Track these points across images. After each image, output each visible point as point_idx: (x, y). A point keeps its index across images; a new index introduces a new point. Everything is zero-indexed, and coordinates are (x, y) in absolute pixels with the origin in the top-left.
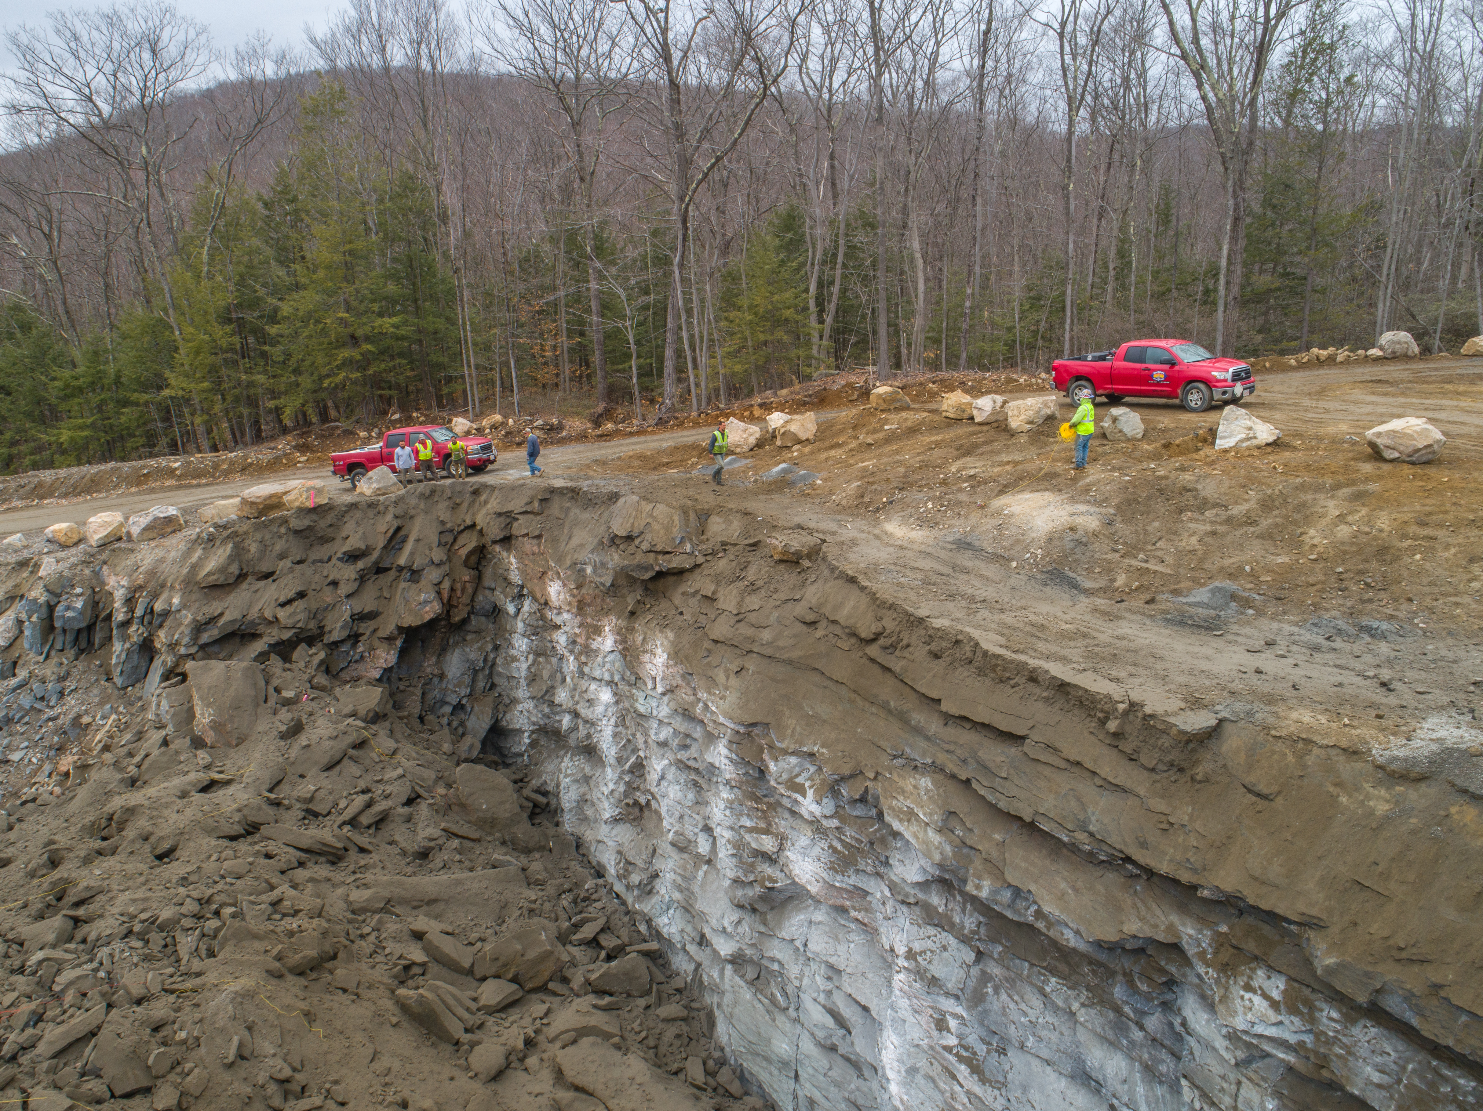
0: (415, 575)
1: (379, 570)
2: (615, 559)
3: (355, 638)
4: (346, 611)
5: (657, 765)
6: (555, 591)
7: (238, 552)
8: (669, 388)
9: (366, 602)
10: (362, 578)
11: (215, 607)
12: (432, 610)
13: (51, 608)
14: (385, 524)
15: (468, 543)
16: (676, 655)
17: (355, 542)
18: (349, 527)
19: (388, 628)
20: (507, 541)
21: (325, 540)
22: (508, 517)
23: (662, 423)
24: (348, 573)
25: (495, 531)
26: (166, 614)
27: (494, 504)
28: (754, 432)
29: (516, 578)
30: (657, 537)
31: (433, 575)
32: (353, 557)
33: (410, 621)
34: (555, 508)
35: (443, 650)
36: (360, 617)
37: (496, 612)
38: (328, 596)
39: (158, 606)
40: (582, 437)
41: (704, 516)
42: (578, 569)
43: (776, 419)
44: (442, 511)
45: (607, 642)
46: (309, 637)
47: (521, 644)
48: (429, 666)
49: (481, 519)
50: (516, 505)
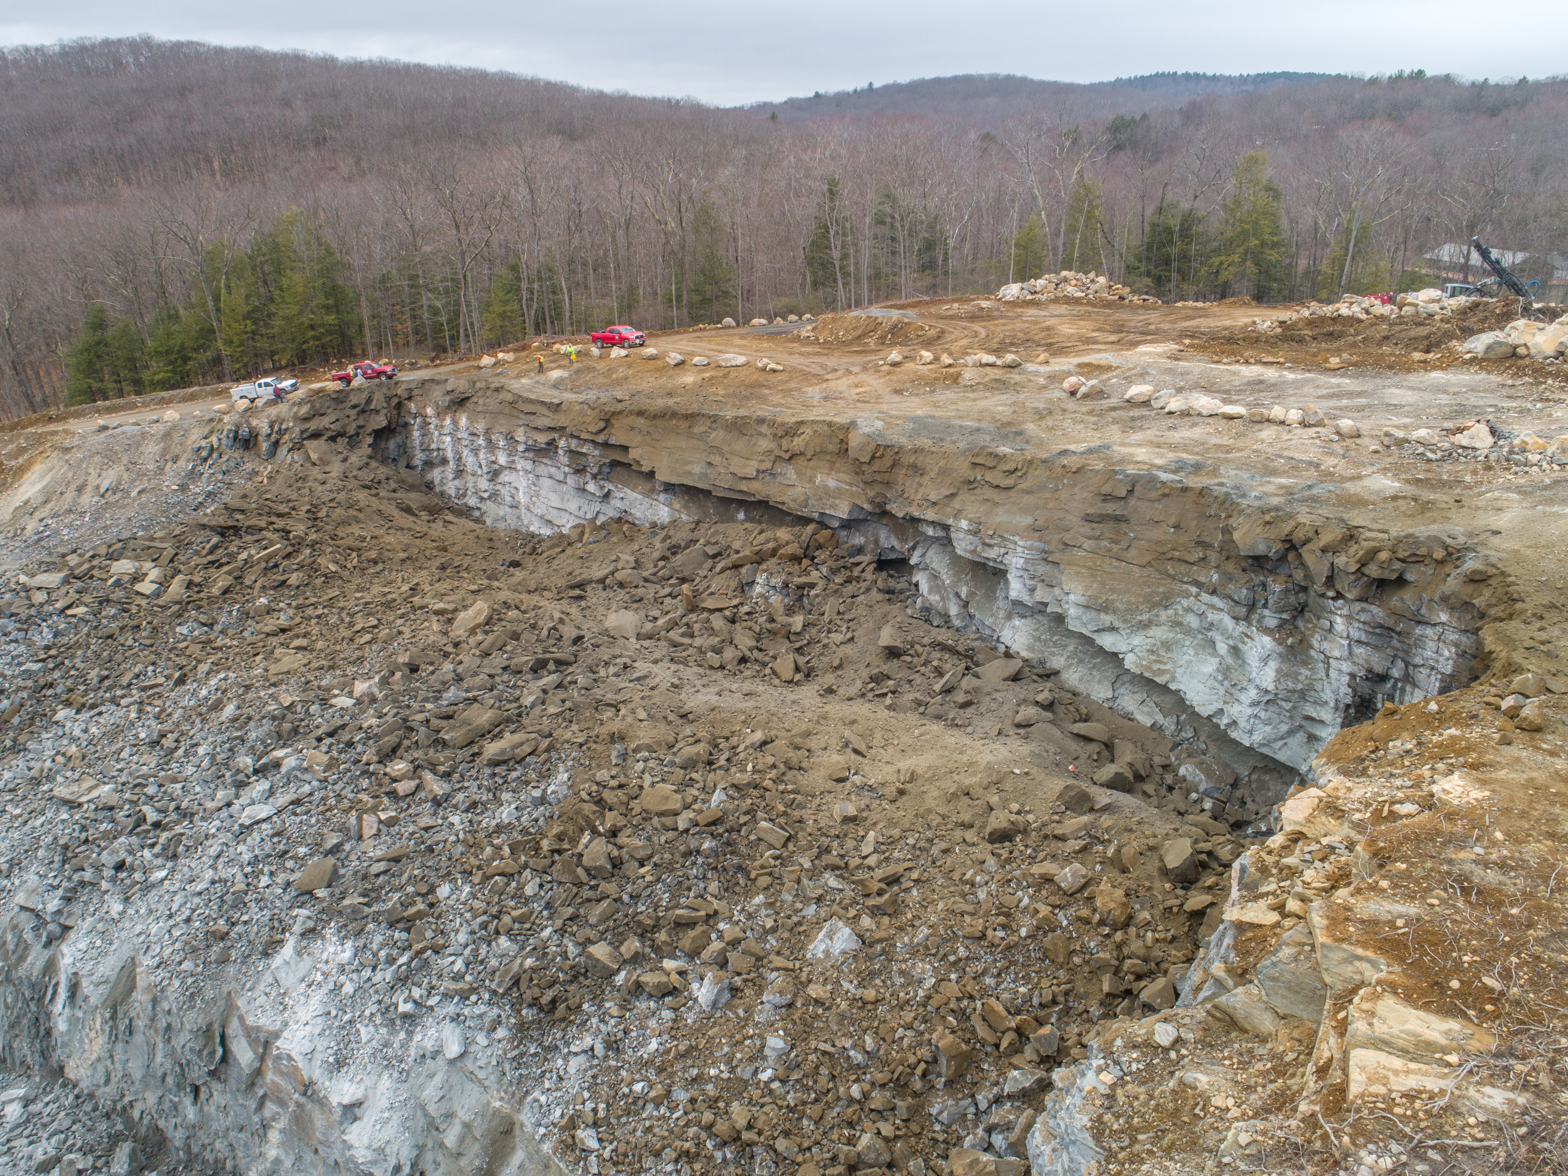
0: (377, 412)
1: (363, 411)
2: (448, 398)
3: (358, 434)
4: (354, 425)
5: (466, 452)
6: (429, 411)
7: (313, 407)
8: (463, 346)
9: (361, 422)
10: (358, 414)
11: (307, 426)
12: (384, 423)
13: (237, 432)
14: (365, 395)
15: (395, 401)
16: (468, 418)
17: (355, 401)
18: (352, 397)
19: (369, 430)
20: (410, 399)
21: (342, 402)
22: (410, 390)
23: (461, 360)
24: (354, 412)
25: (406, 395)
26: (286, 430)
27: (404, 386)
28: (493, 360)
29: (414, 411)
30: (461, 389)
31: (384, 412)
32: (354, 407)
33: (377, 427)
34: (427, 386)
35: (387, 440)
36: (360, 427)
37: (406, 425)
38: (346, 421)
39: (284, 427)
40: (427, 366)
41: (474, 383)
42: (436, 403)
43: (501, 355)
44: (385, 390)
45: (448, 421)
46: (342, 434)
47: (416, 434)
48: (383, 445)
49: (399, 392)
50: (413, 386)
